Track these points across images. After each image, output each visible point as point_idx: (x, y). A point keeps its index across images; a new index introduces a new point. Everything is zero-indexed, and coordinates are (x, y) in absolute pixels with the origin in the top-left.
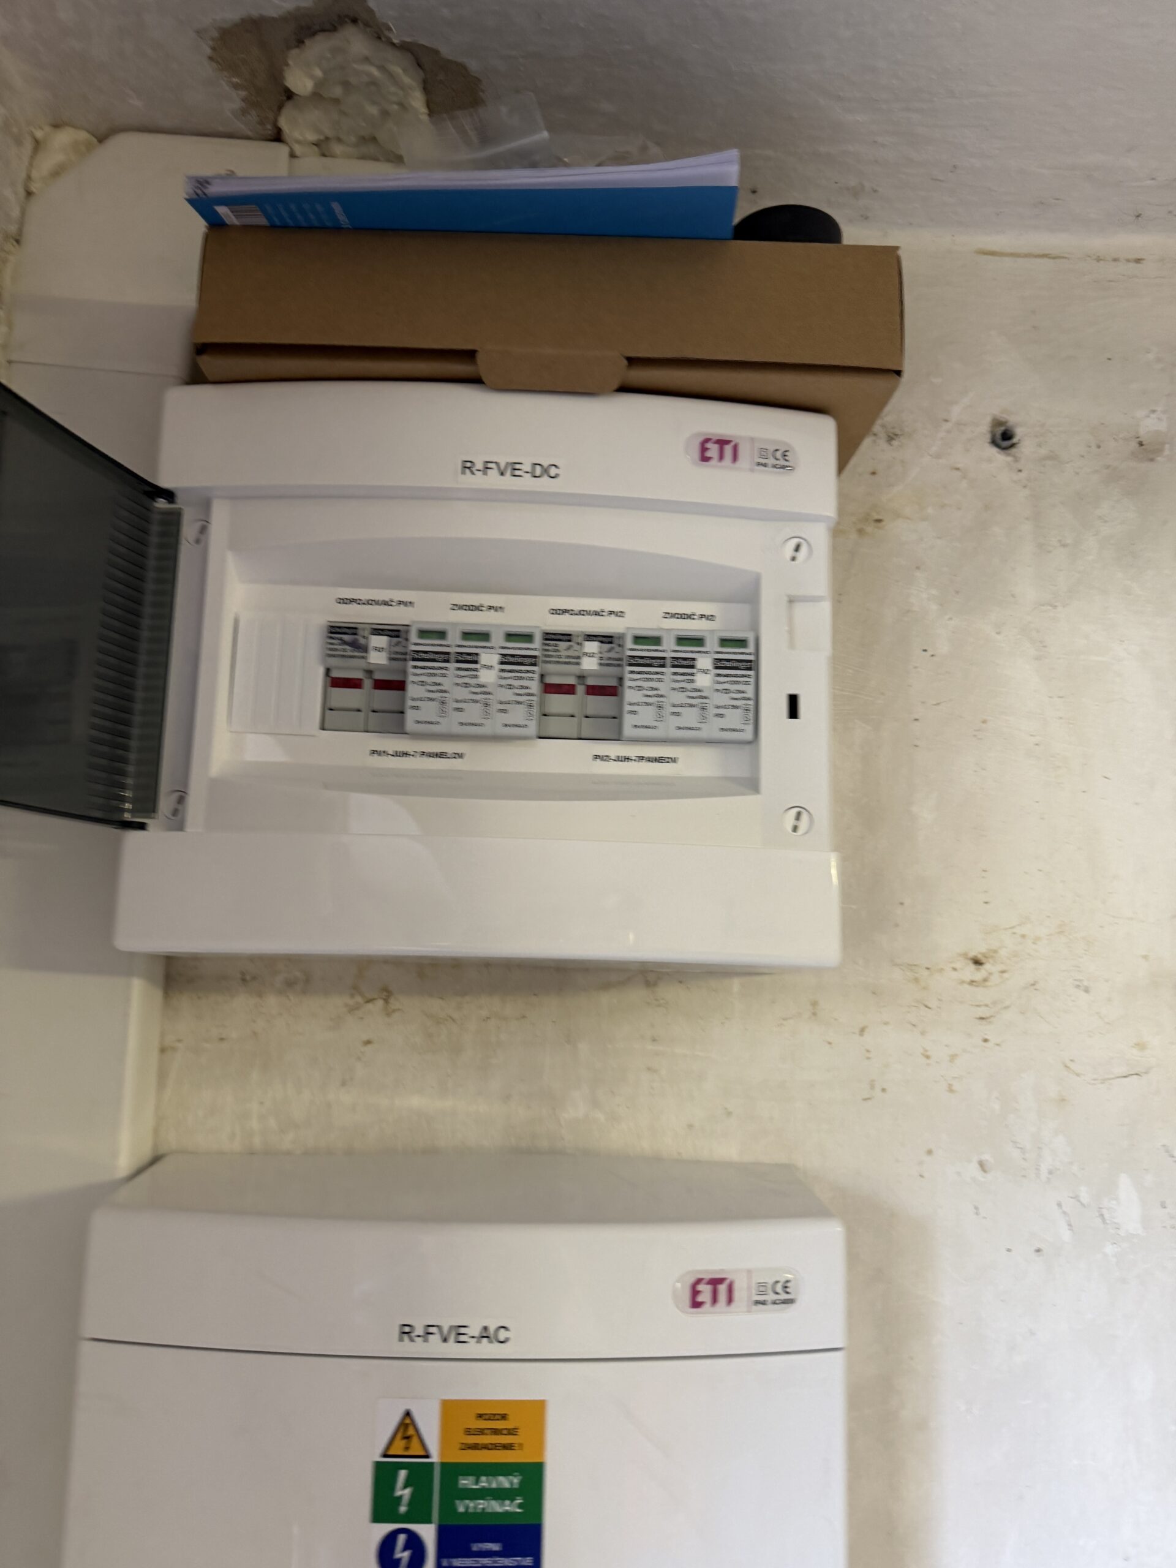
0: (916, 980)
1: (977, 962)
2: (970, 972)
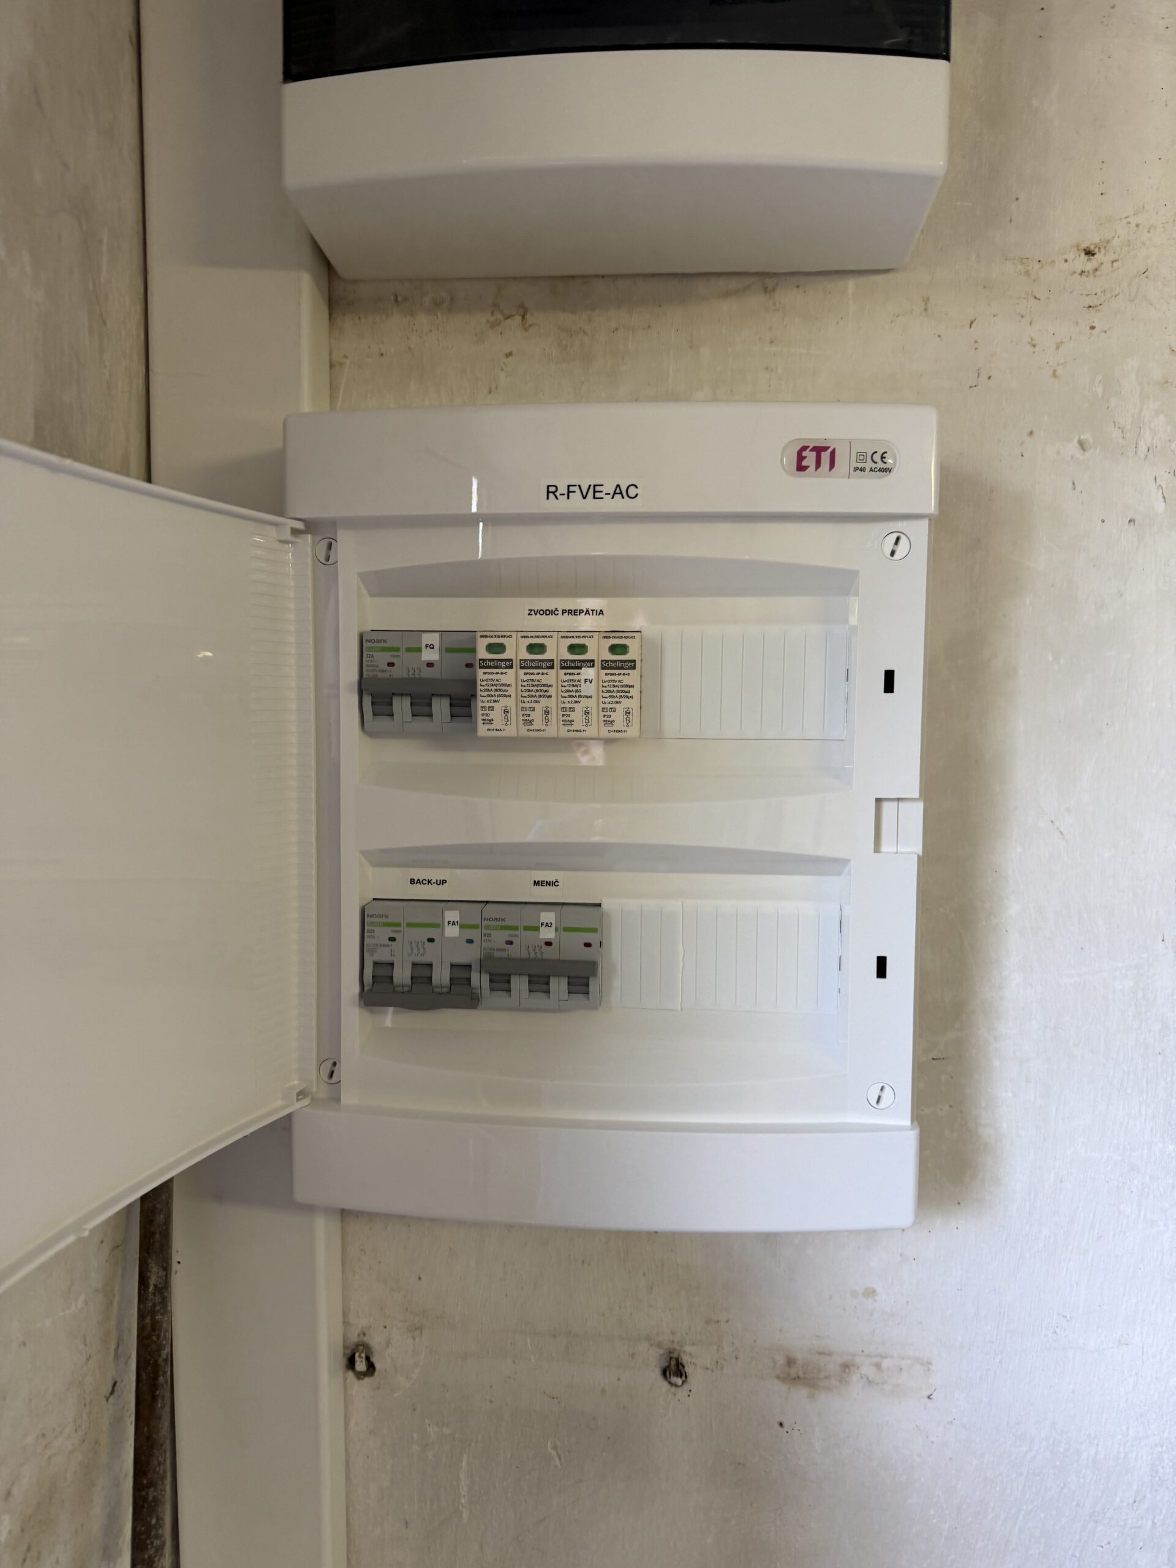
0: (1027, 273)
1: (1089, 253)
2: (1081, 262)
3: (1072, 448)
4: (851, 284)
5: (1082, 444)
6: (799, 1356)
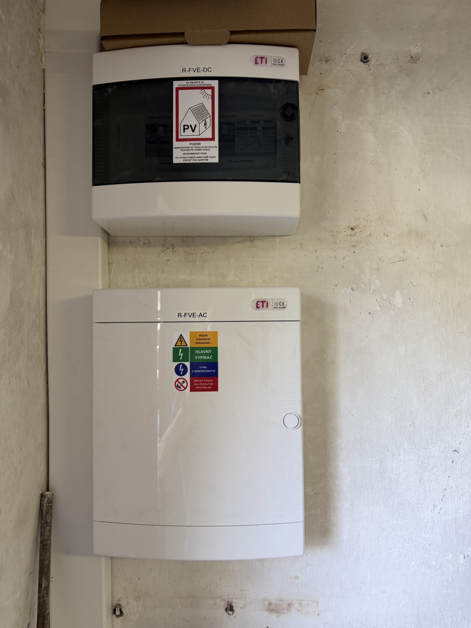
0: (333, 235)
1: (352, 229)
2: (350, 232)
3: (349, 290)
5: (352, 289)
6: (273, 602)
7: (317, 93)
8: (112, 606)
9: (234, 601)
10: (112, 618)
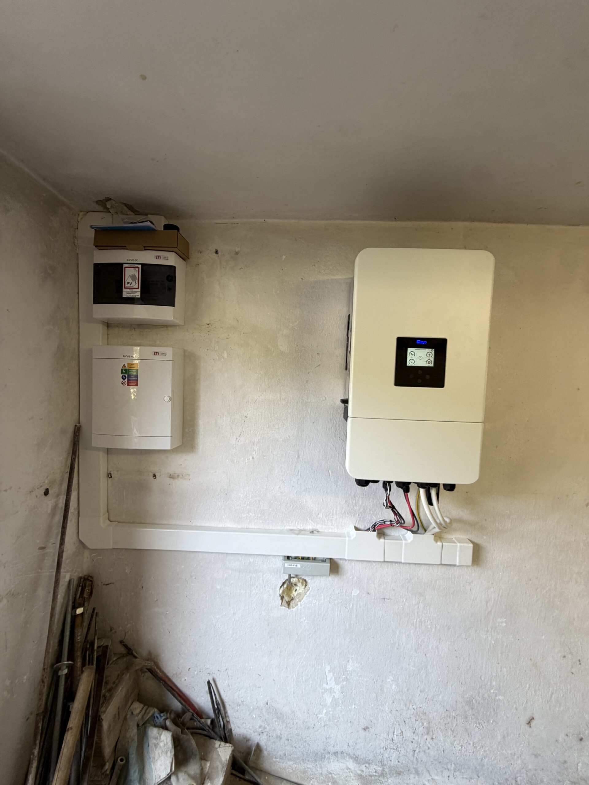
1: (208, 325)
2: (207, 326)
3: (206, 350)
4: (177, 327)
6: (172, 474)
7: (196, 266)
8: (107, 473)
9: (156, 473)
10: (107, 479)
